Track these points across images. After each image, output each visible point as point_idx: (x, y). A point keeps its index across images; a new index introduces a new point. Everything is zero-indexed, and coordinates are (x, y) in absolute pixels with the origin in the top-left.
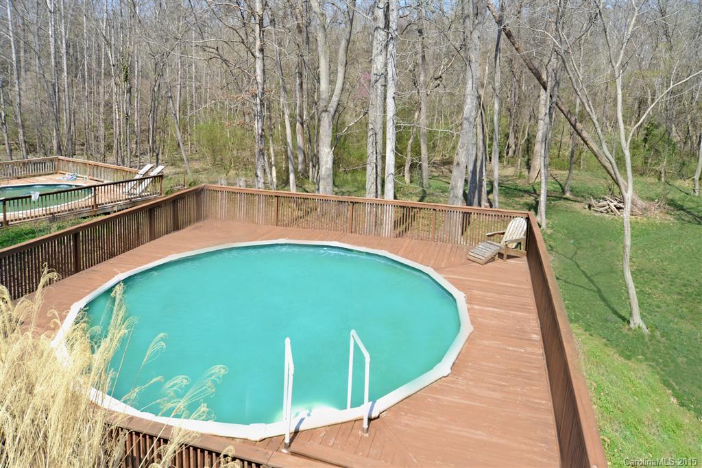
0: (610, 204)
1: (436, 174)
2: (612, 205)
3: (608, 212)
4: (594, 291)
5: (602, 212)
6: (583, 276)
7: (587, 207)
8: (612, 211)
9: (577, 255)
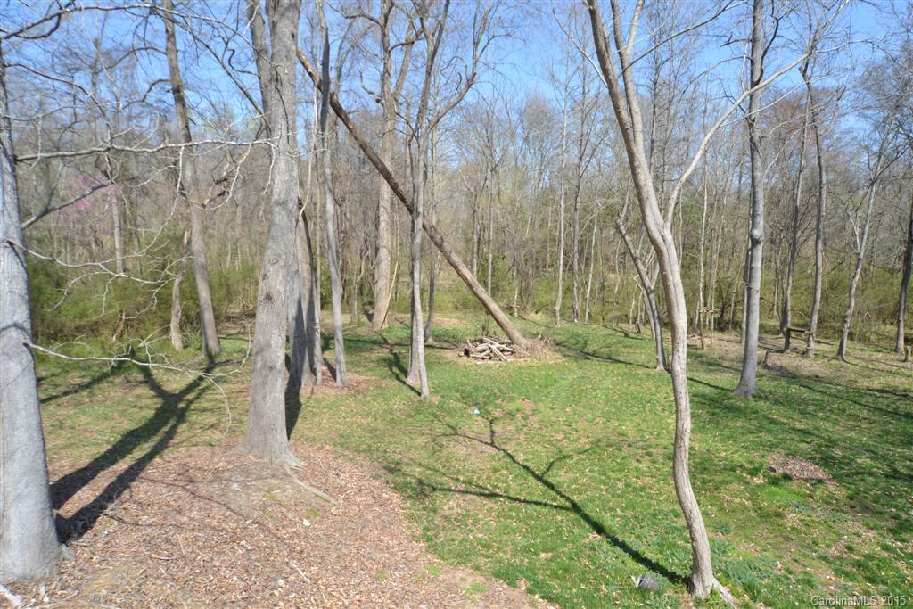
0: (492, 346)
1: (234, 331)
2: (494, 347)
3: (491, 358)
4: (567, 509)
5: (483, 359)
6: (531, 478)
7: (462, 354)
8: (495, 355)
9: (496, 435)
